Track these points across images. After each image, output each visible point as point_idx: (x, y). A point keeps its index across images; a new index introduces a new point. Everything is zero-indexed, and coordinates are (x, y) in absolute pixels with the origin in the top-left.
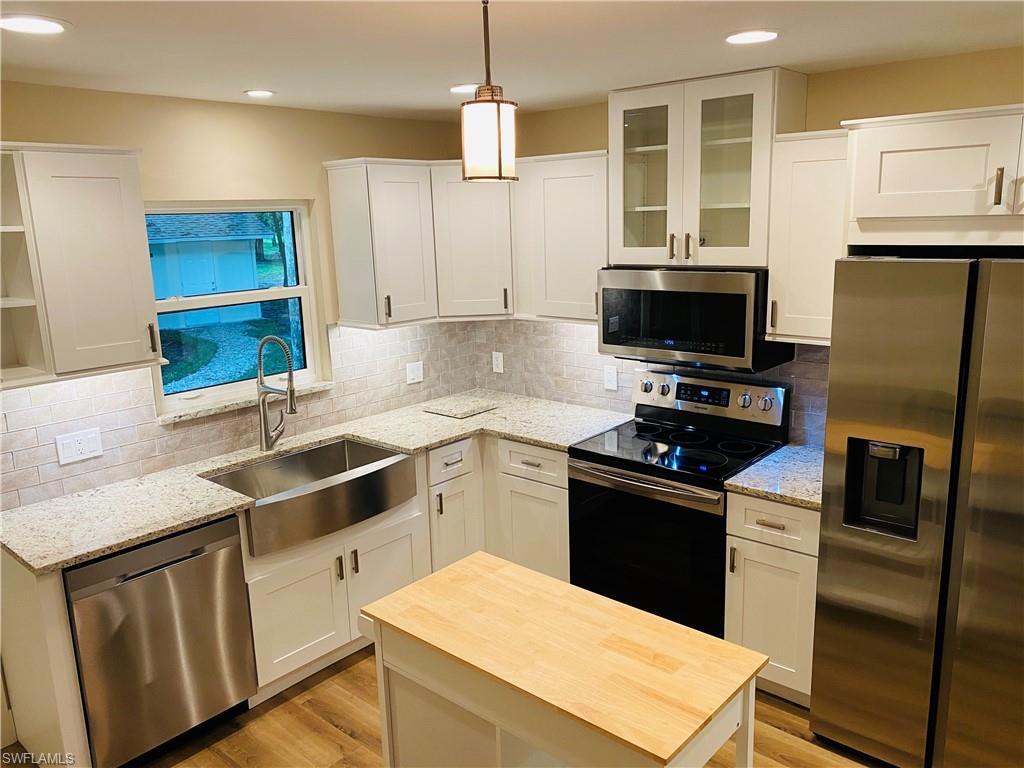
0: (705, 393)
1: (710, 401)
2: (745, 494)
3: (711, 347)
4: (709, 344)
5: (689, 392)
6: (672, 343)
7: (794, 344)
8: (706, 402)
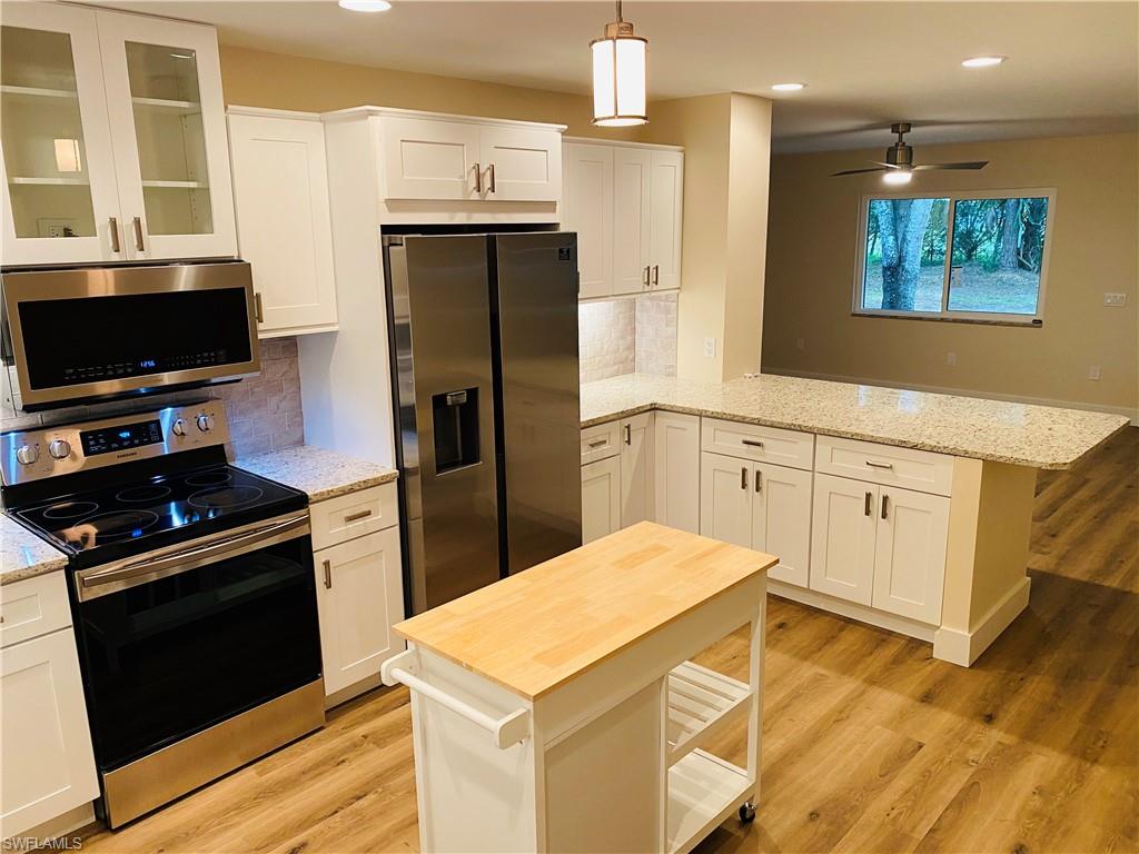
0: (125, 435)
1: (137, 442)
2: (332, 497)
3: (209, 357)
4: (206, 355)
5: (102, 441)
6: (152, 364)
7: (295, 336)
8: (132, 445)
